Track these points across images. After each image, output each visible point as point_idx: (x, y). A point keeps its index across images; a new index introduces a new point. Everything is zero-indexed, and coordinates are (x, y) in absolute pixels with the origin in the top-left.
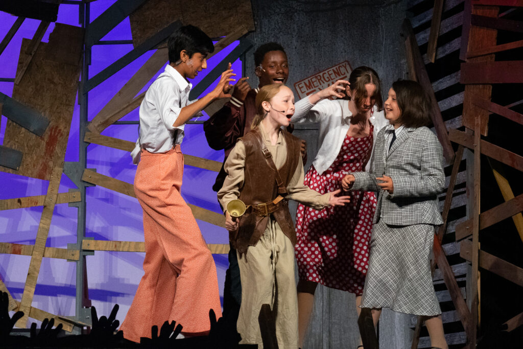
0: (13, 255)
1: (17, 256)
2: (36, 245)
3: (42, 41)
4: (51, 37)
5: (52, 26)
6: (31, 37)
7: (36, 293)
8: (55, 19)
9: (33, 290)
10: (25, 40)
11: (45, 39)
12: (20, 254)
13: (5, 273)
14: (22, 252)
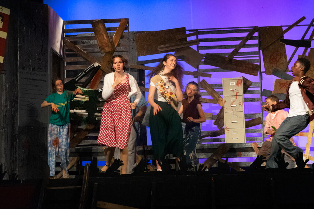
0: (300, 137)
1: (301, 137)
2: (309, 132)
3: (306, 55)
4: (309, 53)
5: (309, 49)
6: (301, 54)
7: (310, 150)
8: (310, 46)
9: (309, 149)
10: (299, 55)
11: (307, 54)
12: (303, 136)
13: (298, 143)
14: (304, 135)
